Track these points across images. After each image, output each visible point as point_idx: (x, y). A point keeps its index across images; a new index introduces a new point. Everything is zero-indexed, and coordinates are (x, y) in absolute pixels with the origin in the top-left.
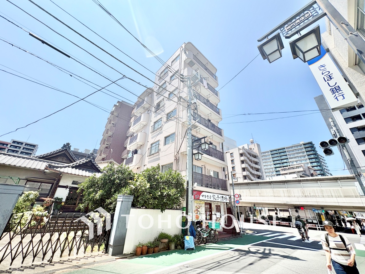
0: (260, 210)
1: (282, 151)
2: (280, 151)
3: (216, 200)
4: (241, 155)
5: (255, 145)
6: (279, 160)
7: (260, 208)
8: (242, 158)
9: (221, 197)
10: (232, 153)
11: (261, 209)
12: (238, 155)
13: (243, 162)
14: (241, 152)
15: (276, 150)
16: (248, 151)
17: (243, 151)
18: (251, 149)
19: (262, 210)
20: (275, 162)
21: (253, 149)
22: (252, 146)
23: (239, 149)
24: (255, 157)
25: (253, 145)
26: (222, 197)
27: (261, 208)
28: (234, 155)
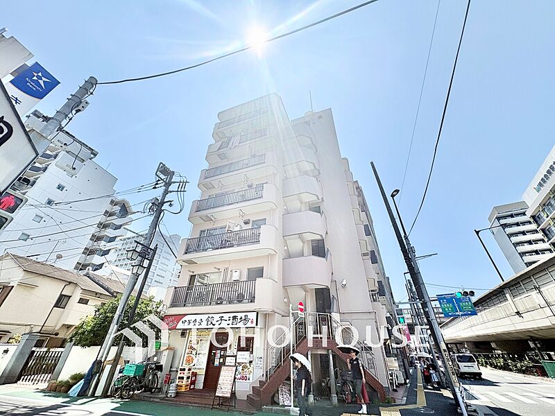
3: (214, 325)
9: (231, 318)
26: (235, 317)
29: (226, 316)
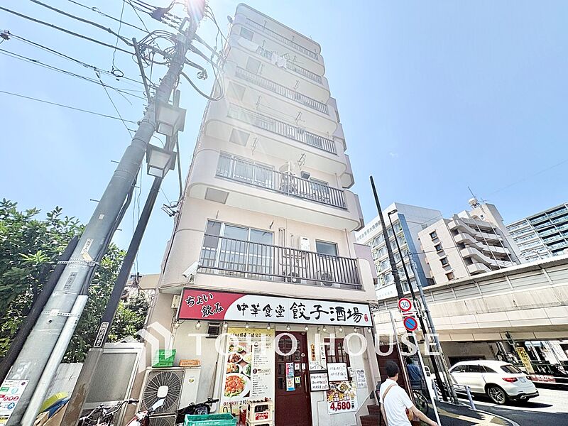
0: (537, 348)
1: (558, 213)
2: (553, 215)
3: (308, 318)
4: (455, 232)
5: (482, 209)
6: (558, 234)
7: (537, 343)
8: (459, 238)
9: (335, 310)
10: (433, 233)
11: (540, 346)
12: (448, 234)
13: (461, 245)
14: (452, 225)
15: (544, 215)
16: (469, 222)
17: (456, 223)
18: (476, 217)
19: (543, 347)
20: (549, 240)
21: (481, 218)
22: (477, 212)
23: (447, 222)
24: (490, 231)
25: (478, 208)
26: (339, 310)
27: (539, 342)
28: (439, 234)
29: (326, 306)
